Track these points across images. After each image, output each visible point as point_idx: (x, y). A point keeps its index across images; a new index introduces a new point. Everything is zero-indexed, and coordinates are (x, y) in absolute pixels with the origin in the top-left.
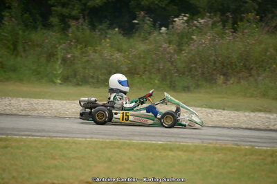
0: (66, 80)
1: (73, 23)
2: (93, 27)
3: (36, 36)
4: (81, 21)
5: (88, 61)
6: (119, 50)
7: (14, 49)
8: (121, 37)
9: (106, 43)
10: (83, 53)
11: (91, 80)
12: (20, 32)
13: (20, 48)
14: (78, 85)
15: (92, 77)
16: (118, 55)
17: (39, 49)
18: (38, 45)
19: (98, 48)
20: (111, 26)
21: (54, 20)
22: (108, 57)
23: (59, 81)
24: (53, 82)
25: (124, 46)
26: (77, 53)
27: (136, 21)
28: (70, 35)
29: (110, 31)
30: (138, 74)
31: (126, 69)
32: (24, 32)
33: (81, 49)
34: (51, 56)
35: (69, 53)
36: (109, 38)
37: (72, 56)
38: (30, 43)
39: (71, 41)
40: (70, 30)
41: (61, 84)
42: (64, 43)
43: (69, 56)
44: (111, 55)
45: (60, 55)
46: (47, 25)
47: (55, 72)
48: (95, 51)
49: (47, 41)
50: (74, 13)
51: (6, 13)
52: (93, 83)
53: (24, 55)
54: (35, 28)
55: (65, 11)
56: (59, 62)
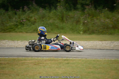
0: (85, 32)
1: (87, 7)
2: (96, 8)
3: (71, 14)
4: (90, 6)
5: (94, 23)
6: (108, 18)
7: (62, 20)
8: (108, 12)
9: (102, 15)
10: (91, 20)
11: (96, 32)
12: (65, 12)
13: (64, 19)
14: (90, 34)
15: (96, 30)
16: (107, 20)
17: (72, 19)
18: (72, 18)
19: (98, 17)
20: (104, 8)
21: (79, 6)
22: (103, 21)
23: (82, 33)
24: (79, 33)
25: (110, 16)
26: (89, 20)
27: (115, 5)
28: (86, 12)
29: (104, 10)
30: (117, 28)
31: (112, 26)
32: (66, 12)
33: (91, 18)
34: (78, 22)
35: (86, 20)
36: (103, 13)
37: (87, 22)
38: (69, 17)
39: (87, 15)
40: (86, 10)
41: (82, 34)
42: (83, 16)
43: (86, 21)
44: (105, 20)
45: (82, 21)
46: (76, 9)
47: (80, 29)
48: (97, 19)
49: (76, 15)
50: (87, 2)
51: (58, 4)
52: (97, 33)
53: (66, 22)
54: (71, 10)
55: (83, 2)
56: (82, 24)
